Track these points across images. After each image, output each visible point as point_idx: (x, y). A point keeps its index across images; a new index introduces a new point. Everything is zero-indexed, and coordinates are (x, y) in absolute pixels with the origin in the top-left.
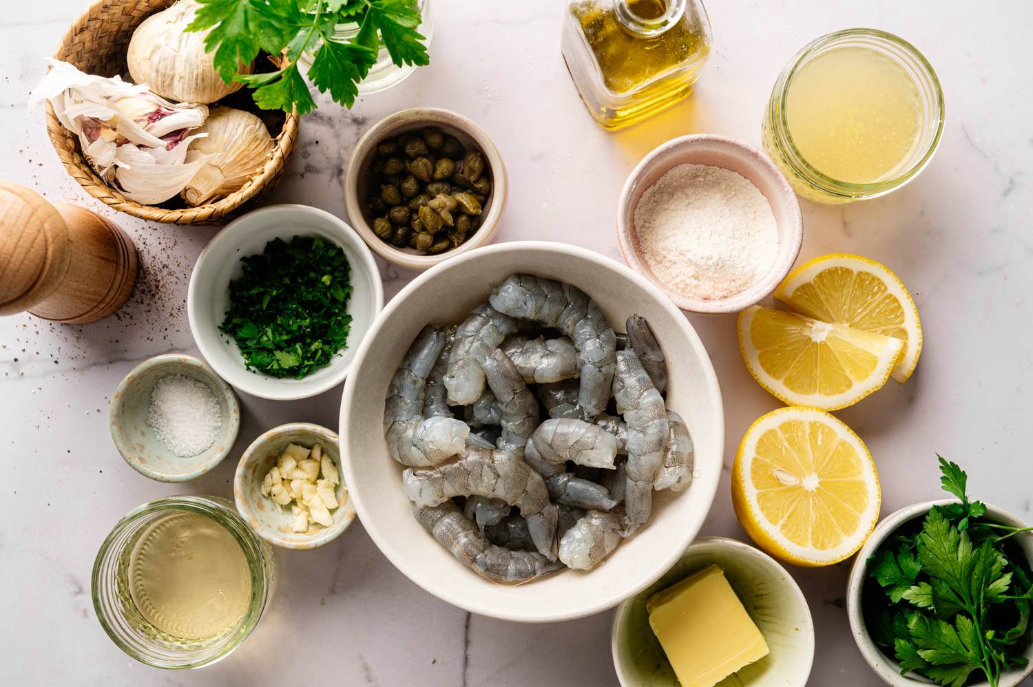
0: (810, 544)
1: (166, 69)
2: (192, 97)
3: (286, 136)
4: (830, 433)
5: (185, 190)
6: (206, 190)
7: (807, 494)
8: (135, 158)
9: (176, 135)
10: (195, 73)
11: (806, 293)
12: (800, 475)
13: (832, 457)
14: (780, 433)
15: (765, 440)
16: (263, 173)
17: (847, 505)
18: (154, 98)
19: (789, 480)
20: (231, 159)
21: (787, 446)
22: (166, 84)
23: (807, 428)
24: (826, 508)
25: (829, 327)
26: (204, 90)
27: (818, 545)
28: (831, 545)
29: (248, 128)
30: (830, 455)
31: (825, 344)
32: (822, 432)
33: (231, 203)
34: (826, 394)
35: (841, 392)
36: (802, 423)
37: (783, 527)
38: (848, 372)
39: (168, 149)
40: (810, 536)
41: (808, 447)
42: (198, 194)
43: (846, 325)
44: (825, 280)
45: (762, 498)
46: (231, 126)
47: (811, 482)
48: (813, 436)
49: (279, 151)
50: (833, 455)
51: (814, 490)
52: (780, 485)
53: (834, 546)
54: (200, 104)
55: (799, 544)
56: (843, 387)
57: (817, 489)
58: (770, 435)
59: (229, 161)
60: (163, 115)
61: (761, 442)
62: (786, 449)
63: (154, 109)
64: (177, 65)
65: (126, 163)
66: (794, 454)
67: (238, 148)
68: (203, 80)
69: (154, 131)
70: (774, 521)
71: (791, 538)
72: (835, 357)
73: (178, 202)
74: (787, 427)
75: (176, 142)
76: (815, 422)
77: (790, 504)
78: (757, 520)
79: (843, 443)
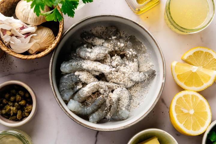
0: (191, 130)
1: (26, 15)
2: (33, 24)
3: (59, 37)
4: (197, 98)
5: (29, 49)
6: (34, 50)
7: (190, 115)
8: (16, 41)
9: (28, 34)
10: (34, 17)
11: (190, 58)
12: (188, 110)
13: (197, 105)
14: (183, 98)
15: (179, 100)
16: (51, 47)
17: (202, 118)
18: (22, 23)
19: (185, 111)
20: (42, 41)
21: (185, 101)
22: (26, 19)
23: (191, 96)
24: (196, 119)
25: (197, 68)
26: (36, 22)
27: (194, 130)
28: (198, 129)
29: (48, 33)
30: (197, 104)
31: (196, 72)
32: (195, 98)
33: (42, 55)
34: (196, 87)
35: (201, 86)
36: (189, 95)
37: (184, 124)
38: (202, 81)
39: (25, 38)
40: (191, 127)
41: (191, 102)
42: (33, 51)
43: (202, 67)
44: (196, 54)
45: (178, 116)
46: (43, 32)
47: (192, 112)
48: (192, 99)
49: (56, 41)
50: (198, 104)
51: (193, 114)
52: (183, 113)
53: (198, 130)
54: (35, 26)
55: (188, 129)
56: (201, 85)
57: (194, 114)
58: (180, 98)
59: (42, 42)
60: (24, 28)
61: (178, 100)
62: (185, 102)
63: (22, 26)
64: (29, 14)
65: (13, 42)
66: (187, 104)
67: (44, 39)
68: (36, 19)
69: (21, 33)
70: (181, 123)
71: (186, 128)
72: (198, 76)
73: (27, 53)
74: (185, 96)
75: (27, 36)
76: (193, 95)
77: (186, 118)
78: (176, 123)
79: (201, 101)
